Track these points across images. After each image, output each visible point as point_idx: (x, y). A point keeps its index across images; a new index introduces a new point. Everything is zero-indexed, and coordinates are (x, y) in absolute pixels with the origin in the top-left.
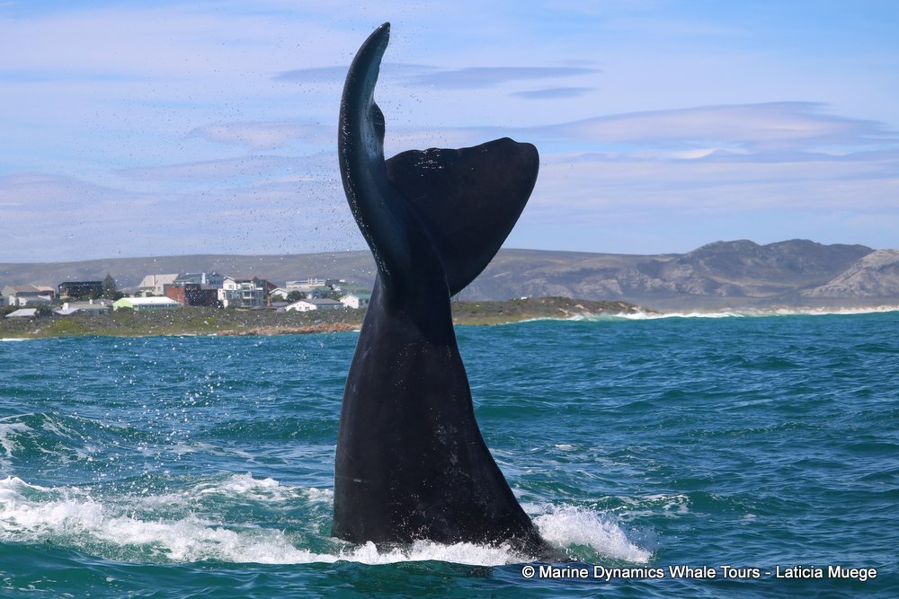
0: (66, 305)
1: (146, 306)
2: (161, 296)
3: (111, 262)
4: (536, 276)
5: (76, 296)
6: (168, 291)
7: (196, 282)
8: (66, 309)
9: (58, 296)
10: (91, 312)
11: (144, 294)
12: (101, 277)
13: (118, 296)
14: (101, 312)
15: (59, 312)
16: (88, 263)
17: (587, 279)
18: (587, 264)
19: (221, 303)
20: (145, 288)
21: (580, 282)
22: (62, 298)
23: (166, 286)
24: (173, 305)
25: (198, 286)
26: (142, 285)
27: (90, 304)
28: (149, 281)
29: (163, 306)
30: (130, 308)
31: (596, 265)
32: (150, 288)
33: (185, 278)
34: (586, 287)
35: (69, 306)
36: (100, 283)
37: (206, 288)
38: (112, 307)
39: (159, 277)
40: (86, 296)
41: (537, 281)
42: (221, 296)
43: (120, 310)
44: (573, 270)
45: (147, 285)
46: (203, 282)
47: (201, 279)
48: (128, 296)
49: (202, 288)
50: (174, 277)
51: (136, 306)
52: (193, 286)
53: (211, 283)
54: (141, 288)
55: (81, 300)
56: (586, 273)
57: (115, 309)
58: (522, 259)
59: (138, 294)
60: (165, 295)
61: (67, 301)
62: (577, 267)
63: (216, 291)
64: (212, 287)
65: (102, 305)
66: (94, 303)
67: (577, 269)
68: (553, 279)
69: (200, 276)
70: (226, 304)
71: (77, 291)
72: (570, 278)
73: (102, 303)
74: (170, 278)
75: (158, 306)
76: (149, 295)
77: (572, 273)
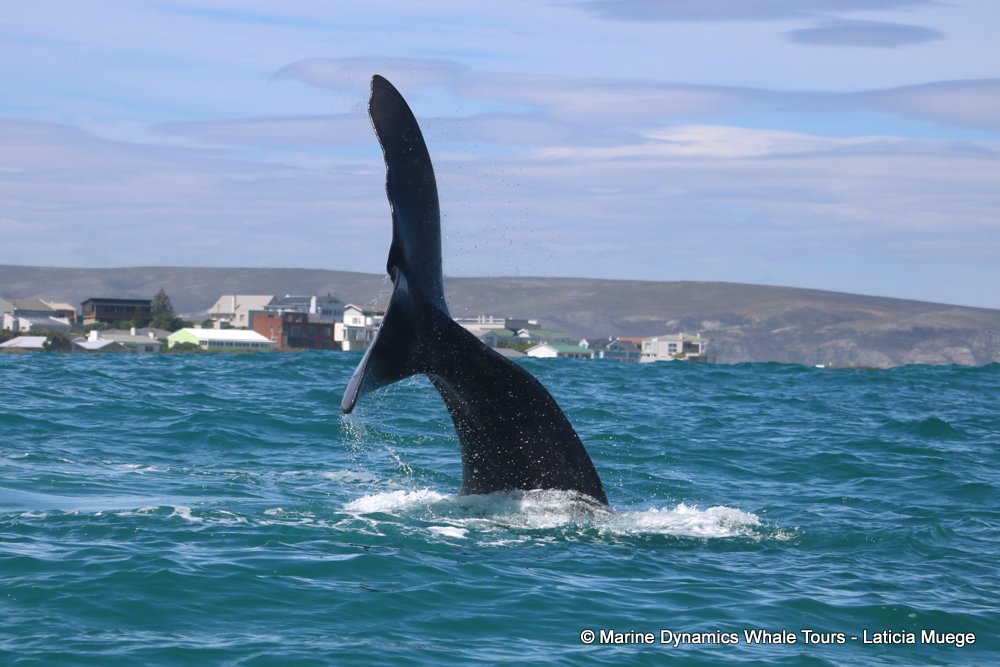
0: (93, 335)
1: (220, 343)
2: (244, 328)
3: (161, 272)
4: (842, 334)
5: (110, 321)
6: (256, 320)
7: (300, 311)
8: (94, 340)
9: (80, 319)
10: (133, 348)
11: (217, 324)
12: (147, 293)
13: (176, 326)
14: (149, 348)
15: (82, 344)
16: (122, 270)
17: (922, 344)
18: (923, 320)
19: (338, 346)
20: (219, 316)
21: (910, 348)
22: (86, 322)
23: (252, 314)
24: (263, 345)
25: (305, 316)
26: (213, 310)
27: (132, 335)
28: (226, 304)
29: (246, 344)
30: (195, 346)
31: (937, 322)
32: (227, 316)
33: (285, 302)
34: (919, 357)
35: (99, 336)
36: (148, 302)
37: (316, 321)
38: (165, 341)
39: (241, 299)
40: (126, 323)
41: (842, 343)
42: (339, 336)
43: (179, 346)
44: (901, 329)
45: (223, 311)
46: (312, 310)
47: (309, 306)
48: (190, 325)
49: (311, 321)
50: (266, 300)
51: (203, 342)
52: (296, 315)
53: (325, 312)
54: (213, 315)
55: (118, 328)
56: (921, 334)
57: (170, 345)
58: (821, 306)
59: (207, 324)
60: (250, 327)
61: (94, 327)
62: (906, 324)
63: (332, 327)
64: (327, 320)
65: (151, 337)
66: (137, 334)
67: (907, 328)
68: (867, 342)
69: (308, 301)
70: (346, 346)
71: (112, 312)
72: (894, 341)
73: (151, 335)
74: (260, 302)
75: (239, 344)
76: (225, 326)
77: (898, 333)
